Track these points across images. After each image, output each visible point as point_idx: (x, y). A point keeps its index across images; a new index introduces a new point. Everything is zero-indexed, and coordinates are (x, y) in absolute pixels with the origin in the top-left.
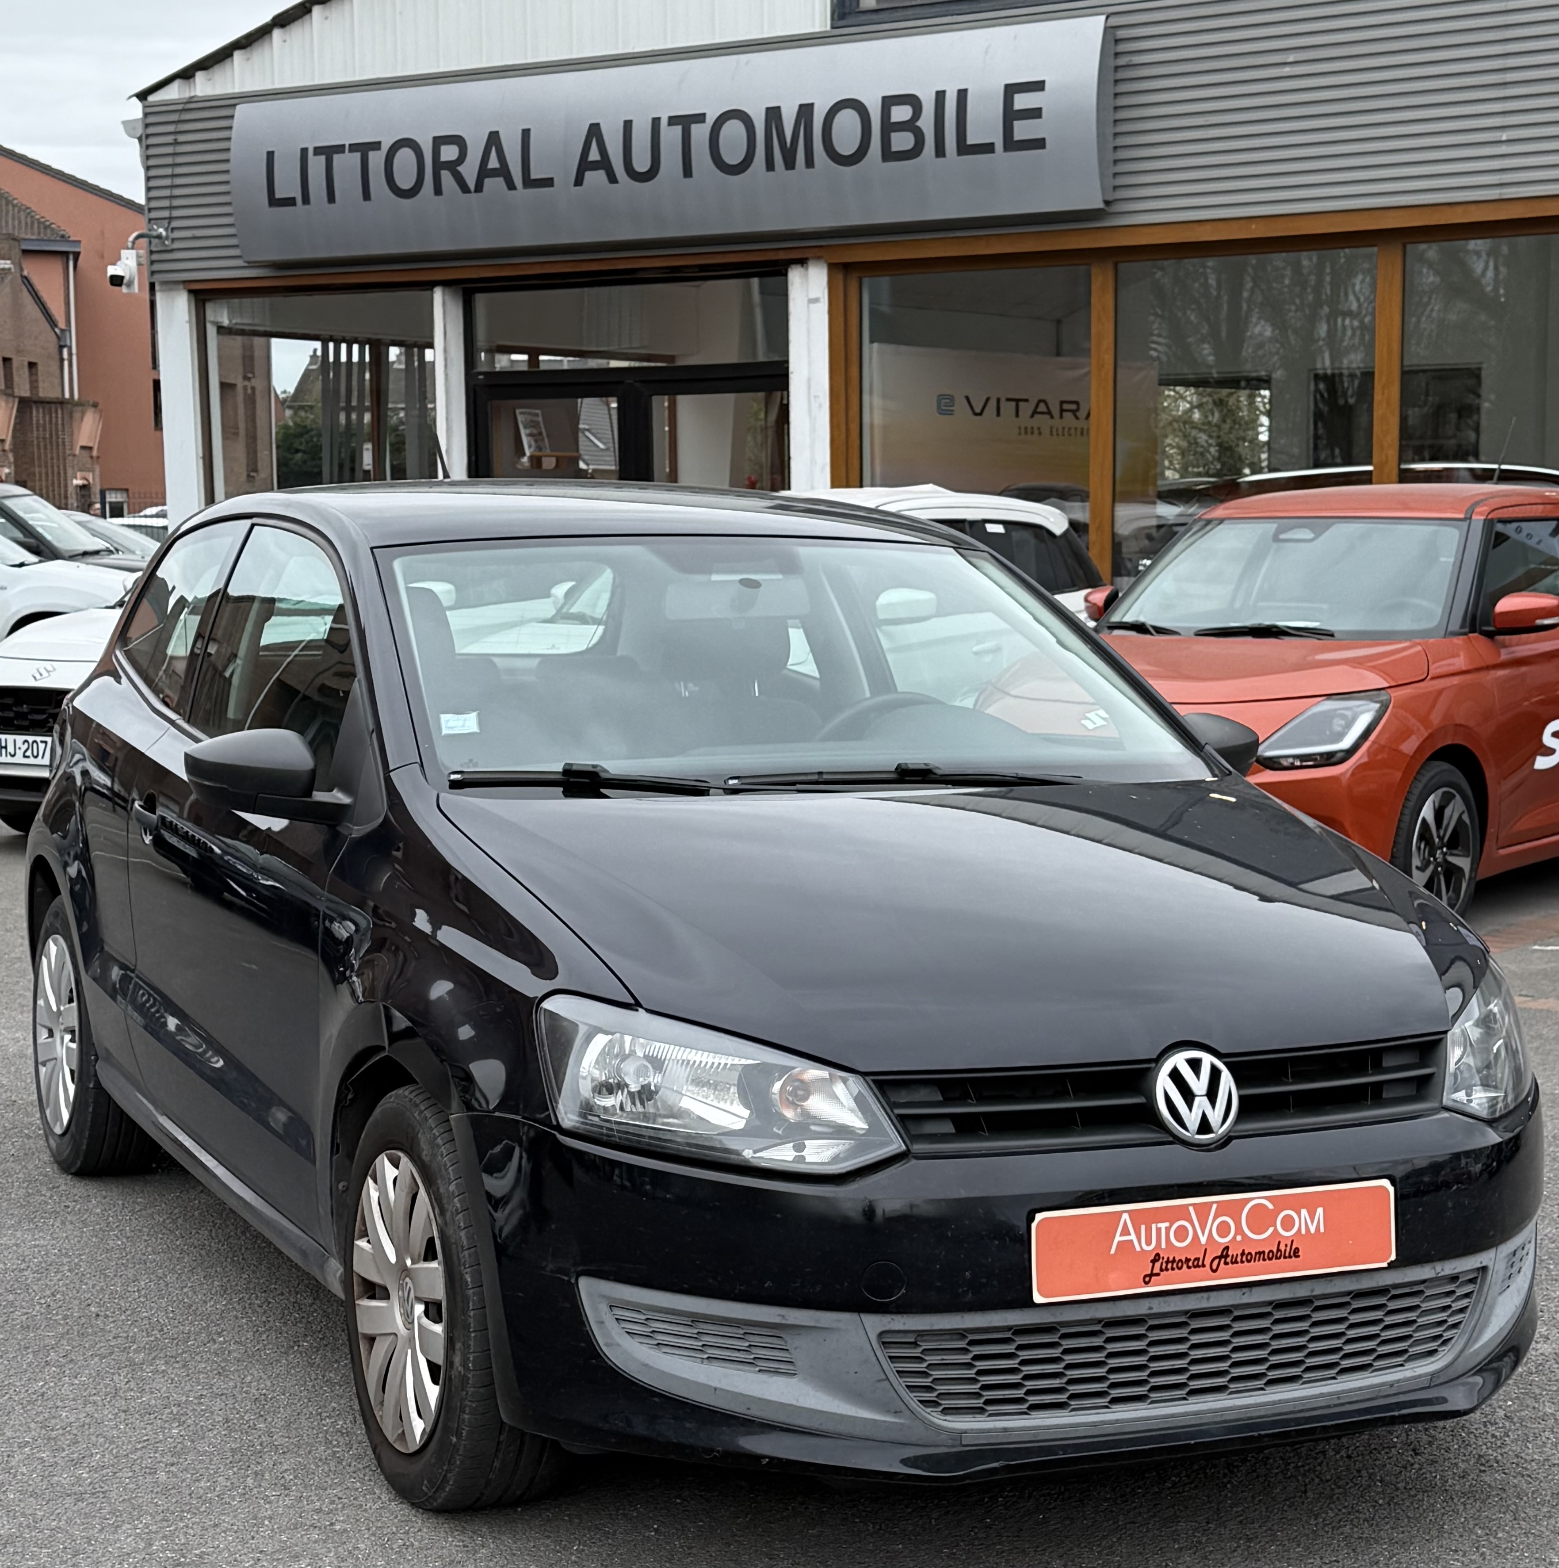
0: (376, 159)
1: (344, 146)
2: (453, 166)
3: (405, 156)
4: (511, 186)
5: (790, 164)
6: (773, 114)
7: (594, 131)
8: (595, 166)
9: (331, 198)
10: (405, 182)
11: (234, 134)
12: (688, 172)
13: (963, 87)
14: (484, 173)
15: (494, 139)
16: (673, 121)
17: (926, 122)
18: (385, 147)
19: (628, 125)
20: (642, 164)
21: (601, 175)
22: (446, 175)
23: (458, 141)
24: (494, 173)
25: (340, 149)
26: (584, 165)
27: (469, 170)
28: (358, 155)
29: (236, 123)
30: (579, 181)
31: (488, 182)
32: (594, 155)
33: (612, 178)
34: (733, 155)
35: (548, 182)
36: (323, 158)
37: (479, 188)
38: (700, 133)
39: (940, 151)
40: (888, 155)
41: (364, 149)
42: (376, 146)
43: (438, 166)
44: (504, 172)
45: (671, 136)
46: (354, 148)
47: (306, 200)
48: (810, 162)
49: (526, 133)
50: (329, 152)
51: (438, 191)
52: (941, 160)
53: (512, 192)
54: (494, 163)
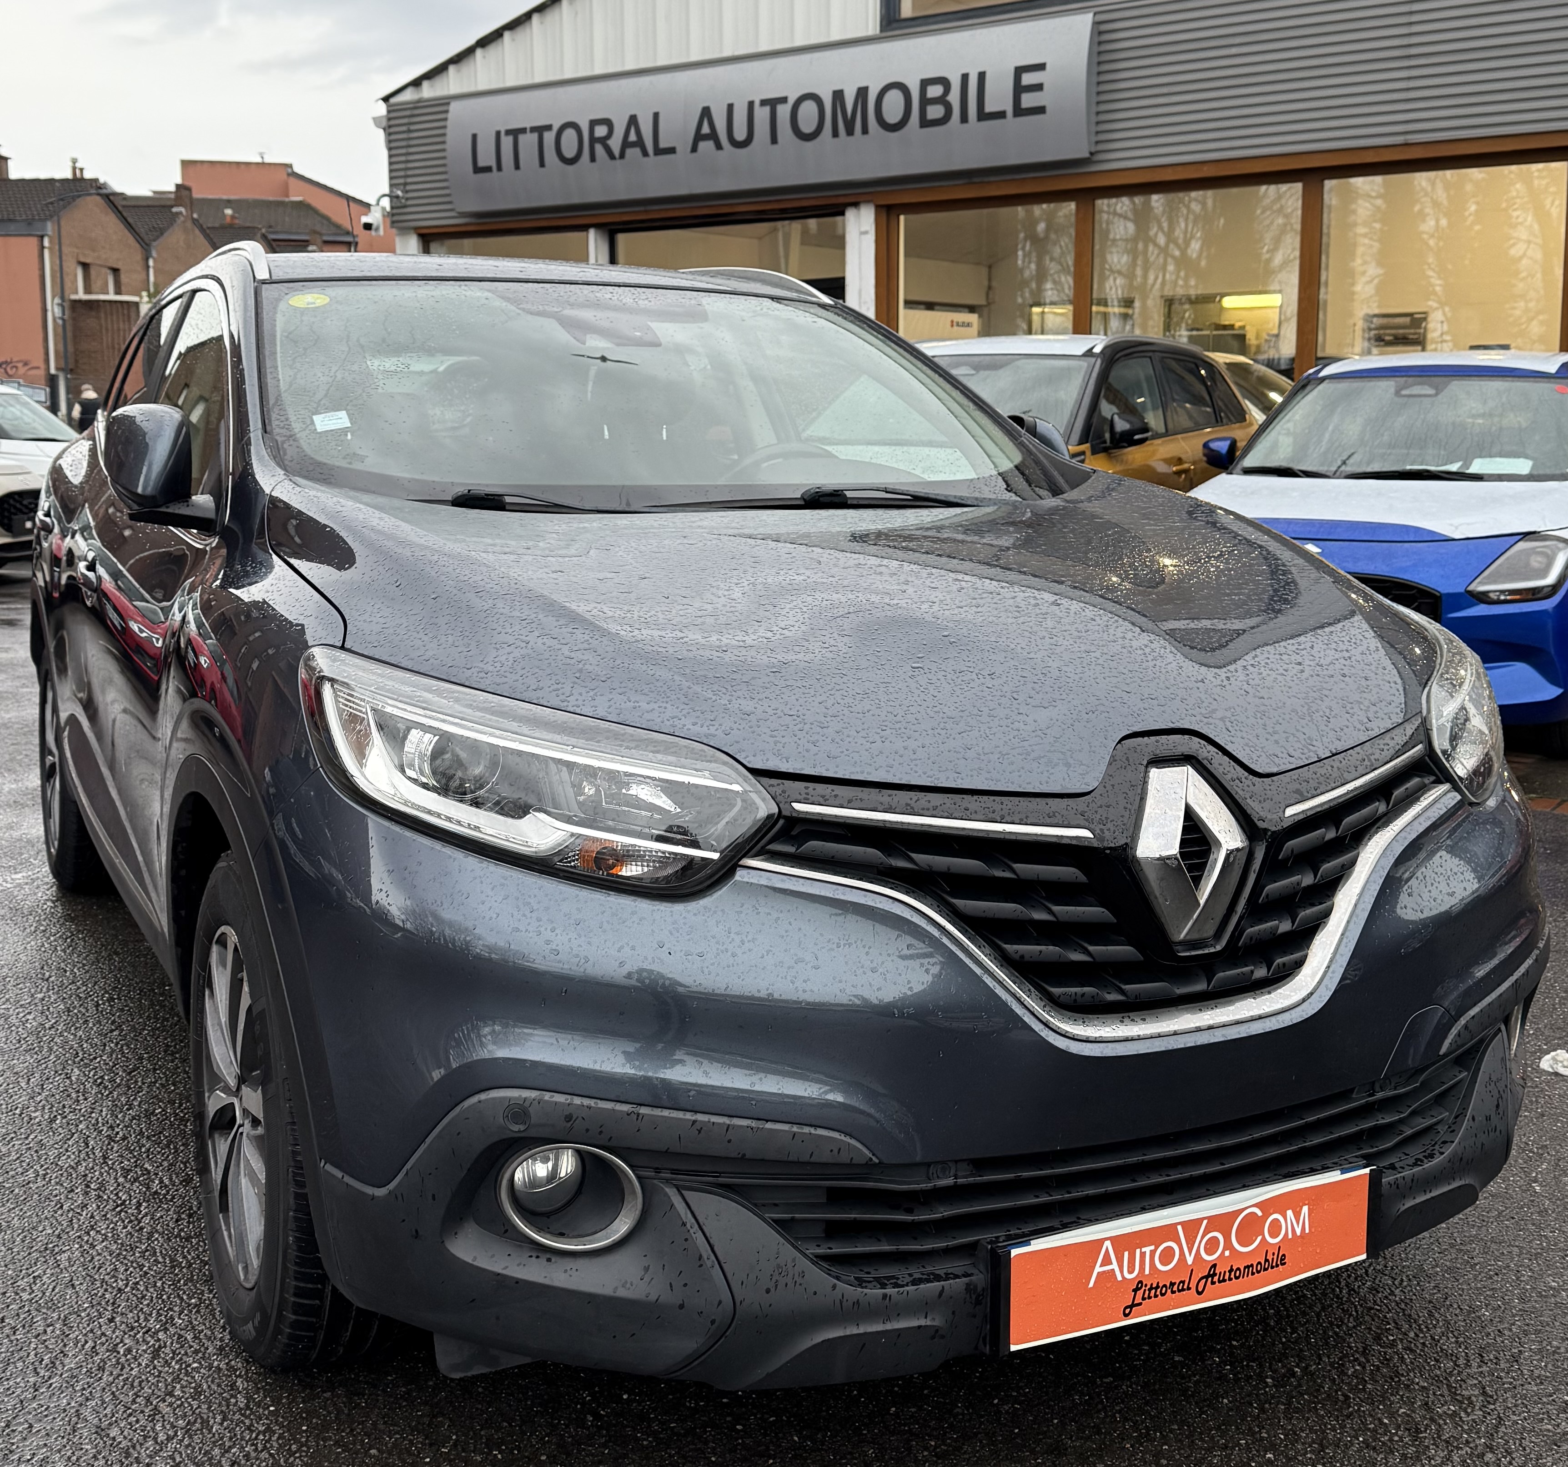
0: (549, 138)
1: (526, 128)
2: (603, 141)
3: (570, 134)
4: (645, 154)
5: (850, 132)
6: (838, 95)
7: (706, 112)
8: (706, 137)
9: (517, 167)
10: (570, 153)
11: (449, 123)
12: (774, 140)
13: (982, 70)
14: (626, 144)
15: (633, 120)
16: (764, 103)
17: (954, 97)
18: (555, 129)
19: (730, 107)
20: (740, 134)
21: (711, 143)
22: (599, 148)
23: (608, 122)
24: (633, 145)
25: (523, 131)
26: (699, 137)
27: (615, 144)
28: (535, 136)
29: (450, 116)
30: (694, 149)
31: (629, 152)
32: (706, 129)
33: (719, 146)
34: (807, 127)
35: (672, 150)
36: (510, 138)
37: (622, 155)
38: (783, 111)
39: (964, 119)
40: (925, 123)
41: (540, 130)
42: (549, 128)
43: (593, 140)
44: (640, 143)
45: (762, 114)
46: (533, 129)
47: (499, 168)
48: (865, 131)
49: (656, 116)
50: (515, 133)
51: (593, 159)
52: (965, 125)
53: (646, 159)
54: (633, 137)
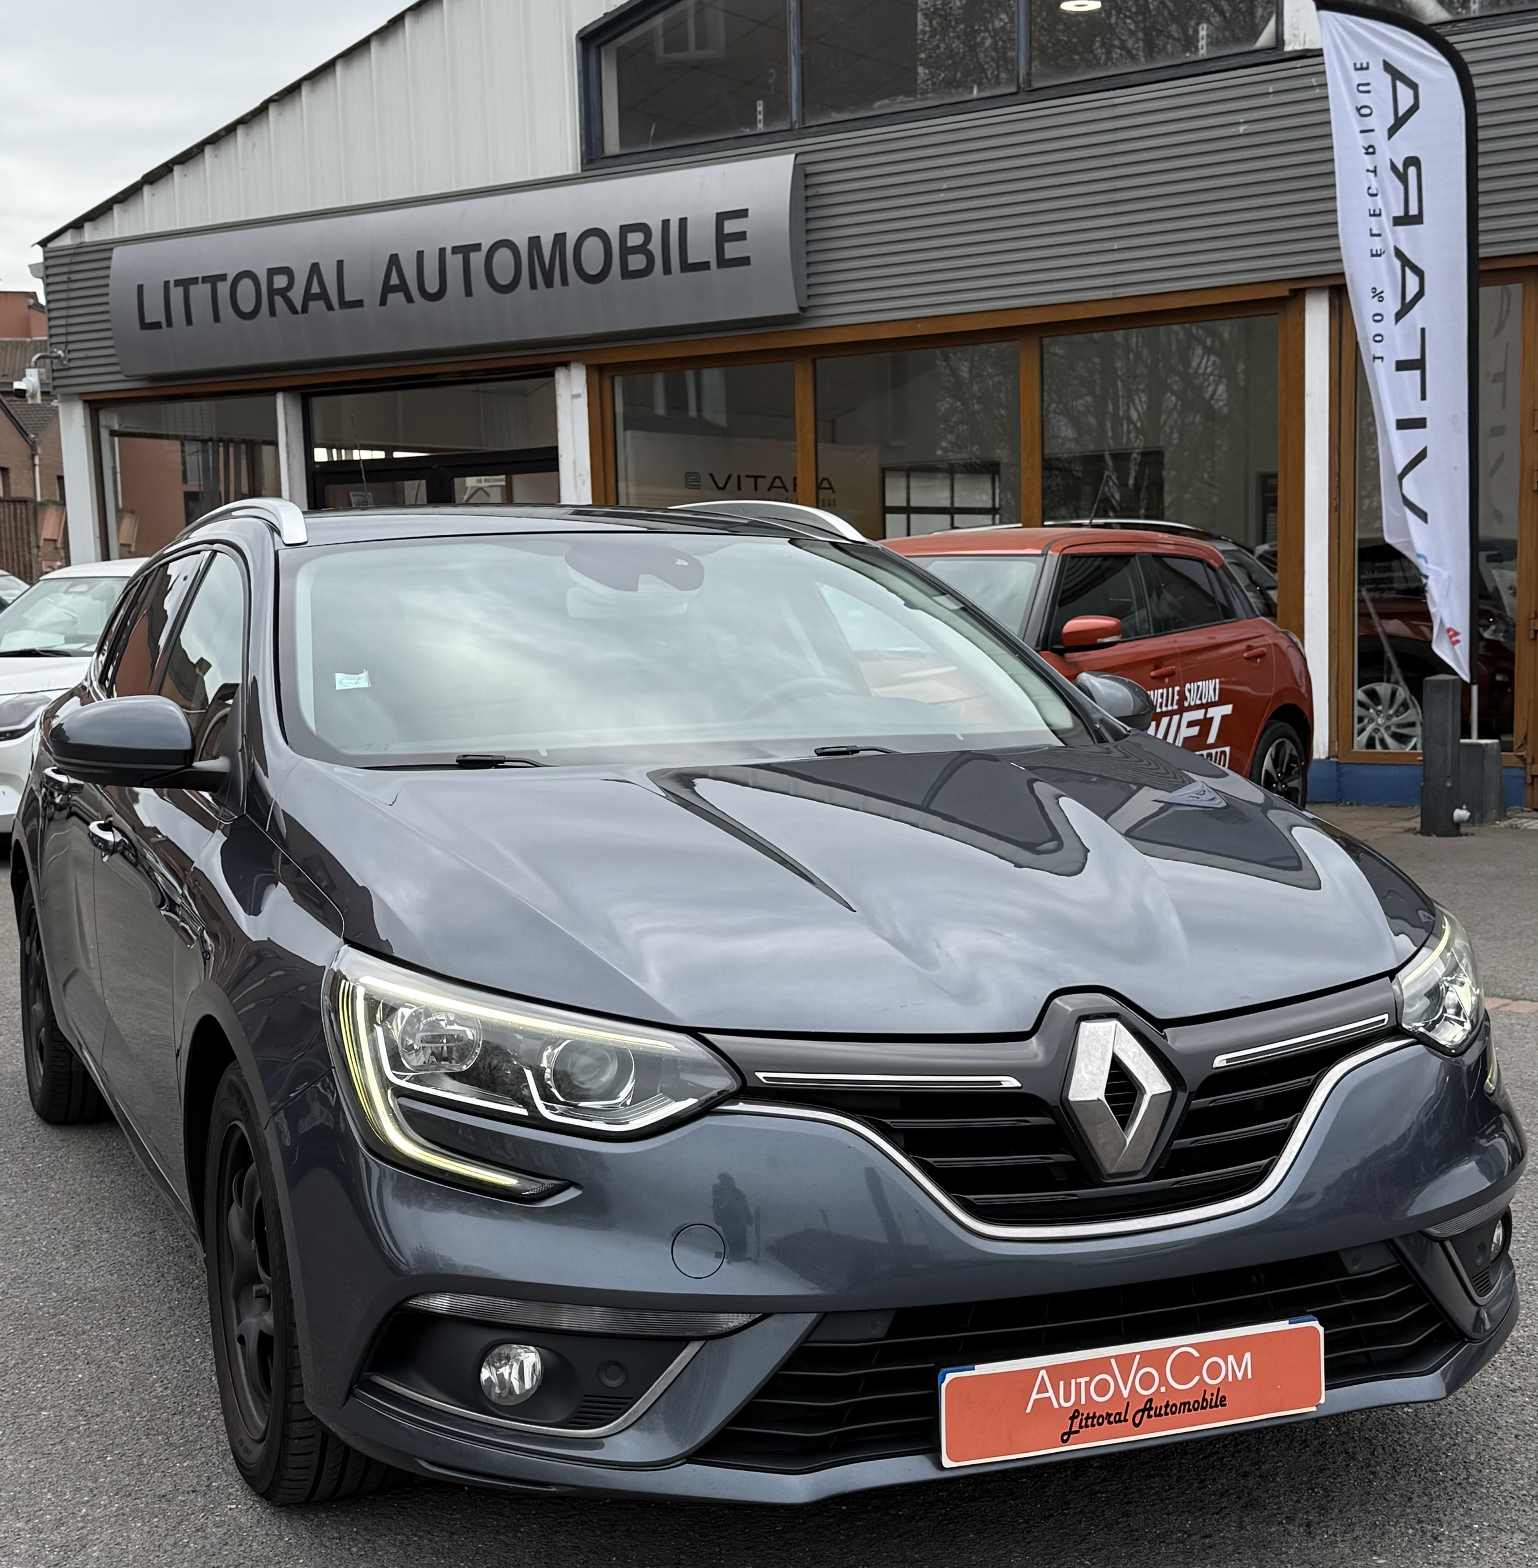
0: (223, 289)
1: (197, 278)
2: (283, 292)
3: (246, 285)
4: (330, 307)
5: (549, 283)
6: (535, 242)
7: (394, 260)
8: (395, 289)
9: (189, 321)
10: (247, 306)
11: (111, 272)
12: (469, 292)
13: (683, 216)
14: (308, 297)
15: (315, 269)
16: (456, 250)
17: (655, 245)
18: (230, 279)
19: (420, 255)
20: (432, 286)
21: (400, 296)
22: (278, 300)
23: (286, 271)
24: (316, 297)
25: (195, 281)
26: (387, 289)
27: (297, 295)
28: (208, 286)
29: (114, 263)
30: (383, 302)
31: (312, 304)
32: (394, 280)
33: (410, 299)
34: (504, 277)
35: (359, 303)
36: (181, 289)
37: (305, 309)
38: (477, 259)
39: (667, 269)
40: (627, 274)
41: (214, 280)
42: (223, 277)
43: (272, 292)
44: (323, 295)
45: (454, 262)
46: (205, 279)
47: (169, 323)
48: (565, 282)
49: (340, 263)
50: (185, 284)
51: (273, 312)
52: (668, 276)
53: (332, 312)
54: (316, 289)
